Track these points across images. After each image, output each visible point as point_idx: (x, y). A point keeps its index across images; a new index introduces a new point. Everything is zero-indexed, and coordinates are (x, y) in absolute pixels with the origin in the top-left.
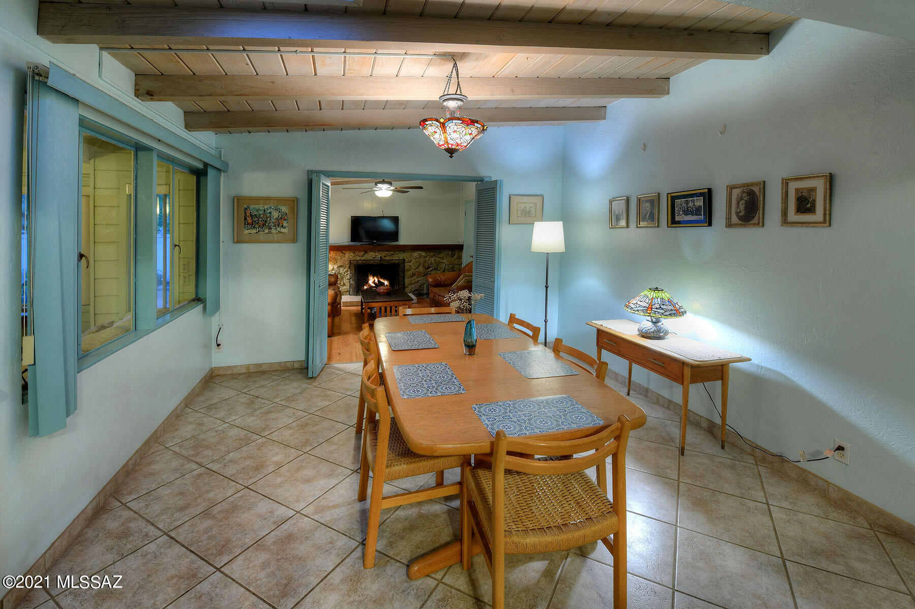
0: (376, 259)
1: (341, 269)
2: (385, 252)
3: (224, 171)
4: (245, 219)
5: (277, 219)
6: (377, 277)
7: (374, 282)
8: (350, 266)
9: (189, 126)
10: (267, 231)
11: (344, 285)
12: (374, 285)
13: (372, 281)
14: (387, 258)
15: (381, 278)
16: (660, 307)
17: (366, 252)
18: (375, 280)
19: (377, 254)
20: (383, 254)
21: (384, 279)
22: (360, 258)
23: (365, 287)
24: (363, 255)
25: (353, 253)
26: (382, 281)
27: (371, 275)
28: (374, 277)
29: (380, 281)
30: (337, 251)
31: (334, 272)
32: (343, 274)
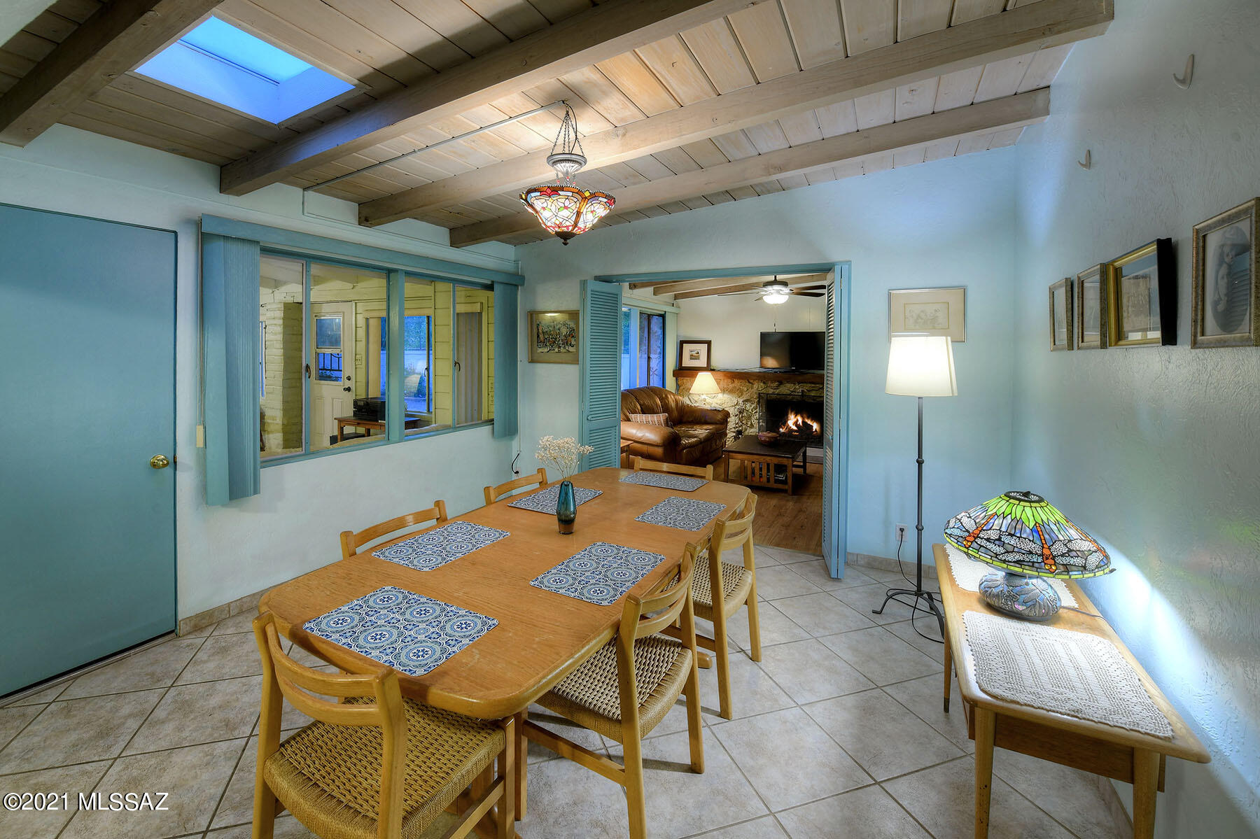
0: (796, 394)
1: (748, 405)
2: (810, 385)
3: (521, 285)
4: (538, 336)
5: (565, 336)
6: (802, 417)
7: (796, 423)
8: (759, 401)
9: (455, 242)
10: (556, 350)
11: (752, 426)
12: (795, 428)
13: (793, 421)
14: (813, 394)
15: (808, 418)
16: (999, 539)
17: (781, 383)
18: (797, 420)
19: (797, 387)
20: (806, 387)
21: (812, 420)
22: (772, 390)
23: (782, 430)
24: (778, 387)
25: (764, 383)
26: (809, 422)
27: (791, 412)
28: (796, 416)
29: (806, 423)
30: (742, 379)
31: (737, 407)
32: (750, 411)
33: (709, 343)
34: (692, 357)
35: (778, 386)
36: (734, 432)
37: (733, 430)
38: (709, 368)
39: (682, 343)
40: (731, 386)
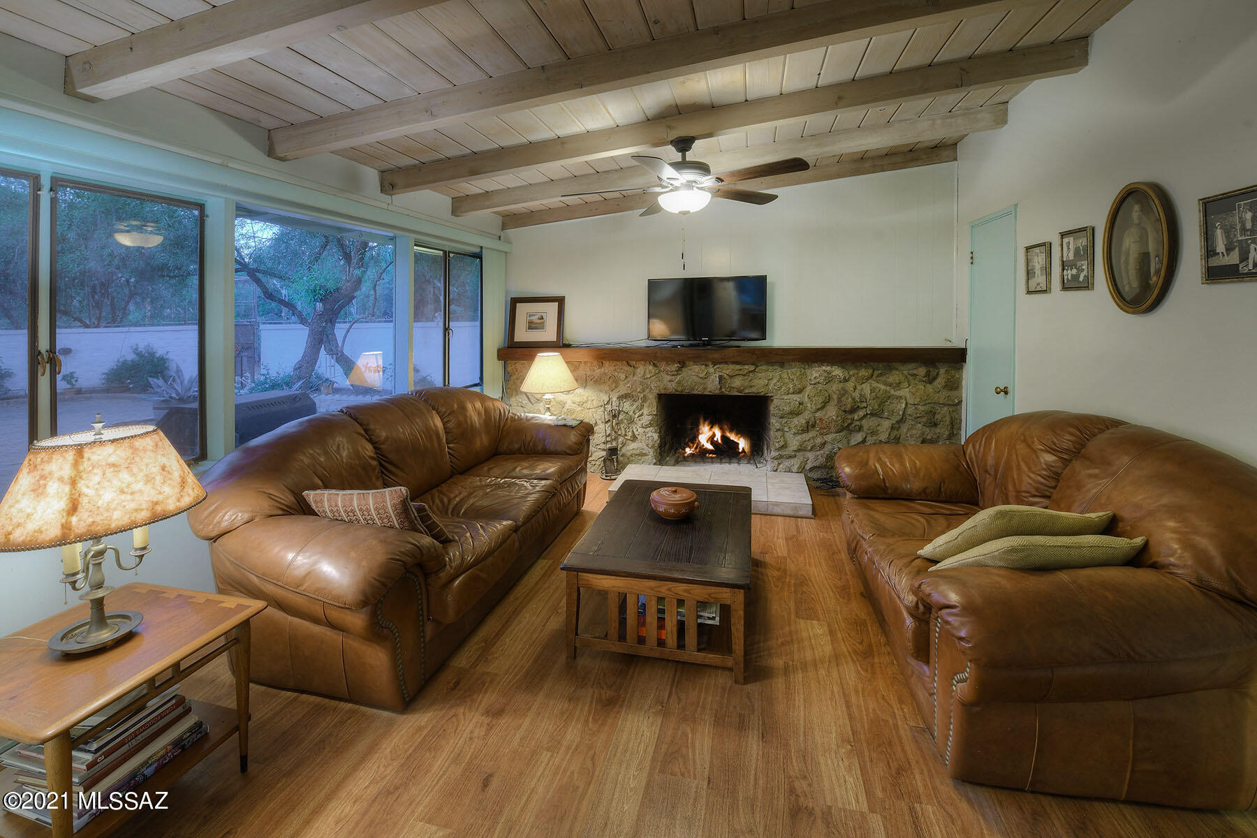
0: (710, 383)
1: (627, 404)
2: (732, 368)
6: (721, 429)
7: (711, 439)
11: (634, 438)
12: (709, 447)
13: (707, 435)
14: (738, 382)
15: (731, 431)
17: (683, 365)
18: (714, 435)
19: (711, 371)
20: (728, 371)
21: (737, 434)
22: (671, 380)
23: (687, 451)
24: (678, 373)
25: (655, 365)
26: (734, 438)
27: (705, 420)
28: (712, 427)
29: (728, 439)
30: (618, 360)
31: (609, 407)
32: (631, 413)
33: (560, 301)
34: (532, 326)
35: (679, 370)
36: (604, 450)
37: (602, 446)
38: (560, 344)
39: (515, 302)
40: (598, 372)
